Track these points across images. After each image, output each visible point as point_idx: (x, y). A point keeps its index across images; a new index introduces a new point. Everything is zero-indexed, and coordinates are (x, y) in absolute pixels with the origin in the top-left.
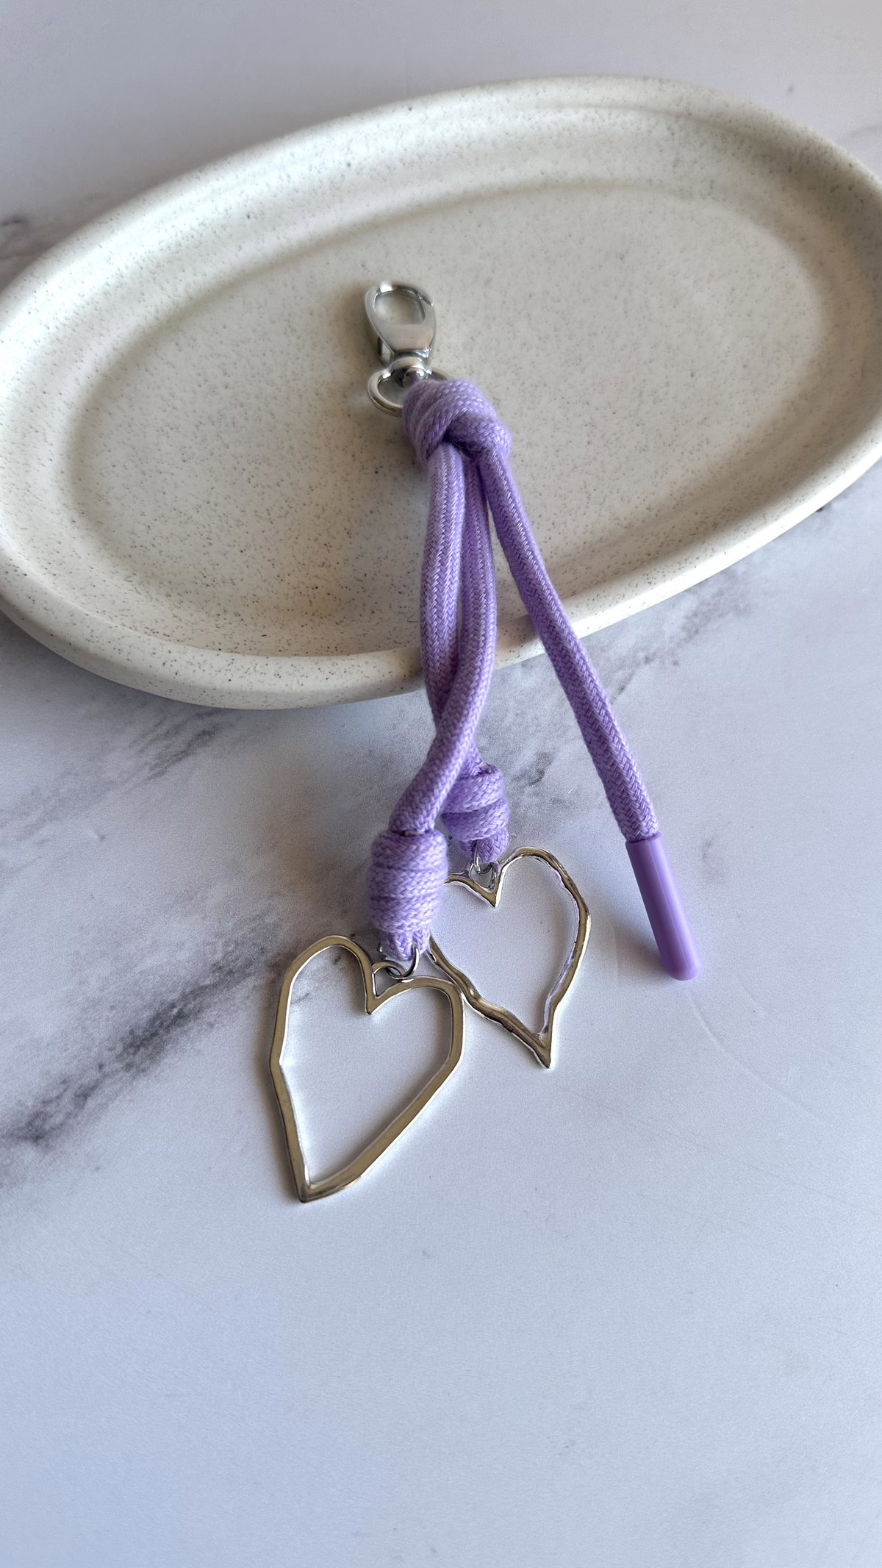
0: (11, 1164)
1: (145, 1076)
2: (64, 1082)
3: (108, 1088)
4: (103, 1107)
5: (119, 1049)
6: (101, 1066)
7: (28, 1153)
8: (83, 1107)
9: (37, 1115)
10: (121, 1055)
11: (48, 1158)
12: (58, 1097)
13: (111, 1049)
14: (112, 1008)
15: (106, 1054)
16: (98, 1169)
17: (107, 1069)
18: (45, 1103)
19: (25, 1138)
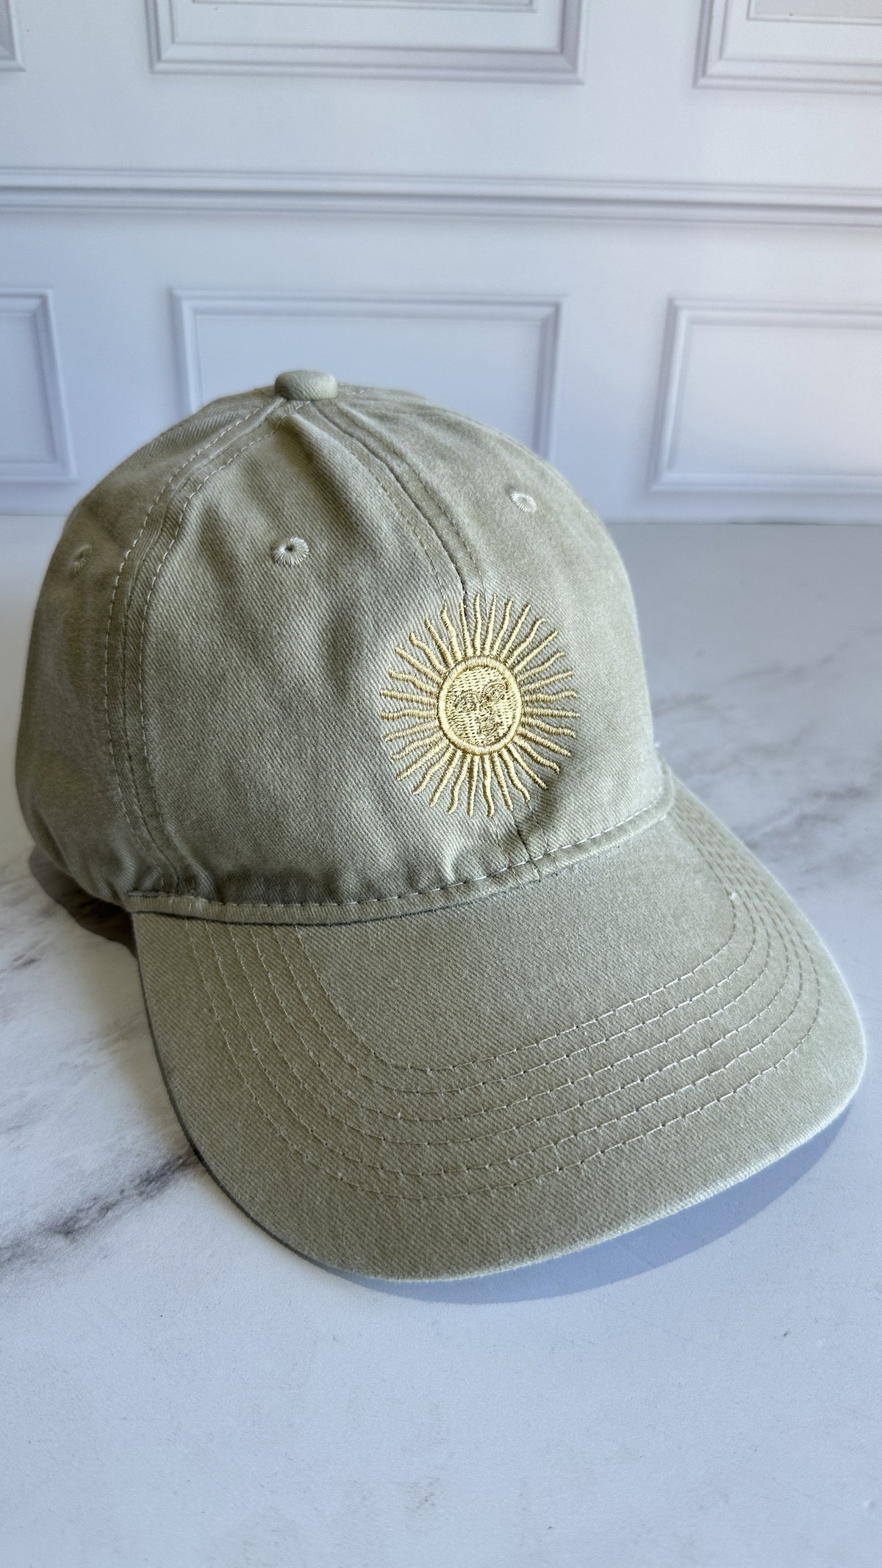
0: (46, 1247)
1: (151, 1200)
2: (95, 1199)
3: (124, 1206)
4: (119, 1217)
5: (137, 1181)
6: (122, 1191)
7: (60, 1242)
8: (104, 1216)
9: (71, 1219)
10: (139, 1185)
11: (72, 1246)
12: (89, 1208)
13: (132, 1181)
14: (138, 1155)
15: (127, 1183)
16: (105, 1257)
17: (126, 1194)
18: (78, 1211)
19: (60, 1232)
